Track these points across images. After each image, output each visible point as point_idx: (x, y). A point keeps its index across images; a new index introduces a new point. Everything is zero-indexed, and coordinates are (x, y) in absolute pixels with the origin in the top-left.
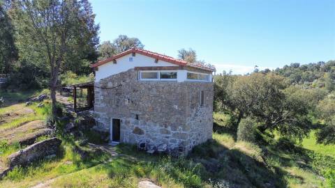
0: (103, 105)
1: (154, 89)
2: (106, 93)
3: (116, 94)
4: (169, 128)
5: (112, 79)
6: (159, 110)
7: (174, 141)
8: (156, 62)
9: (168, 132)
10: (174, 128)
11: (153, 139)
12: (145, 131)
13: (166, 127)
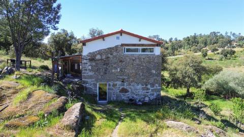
0: (91, 73)
1: (137, 60)
2: (94, 64)
3: (104, 65)
4: (149, 86)
5: (100, 52)
6: (141, 74)
7: (153, 95)
8: (140, 41)
9: (148, 89)
10: (153, 85)
11: (136, 95)
12: (129, 90)
13: (146, 85)
